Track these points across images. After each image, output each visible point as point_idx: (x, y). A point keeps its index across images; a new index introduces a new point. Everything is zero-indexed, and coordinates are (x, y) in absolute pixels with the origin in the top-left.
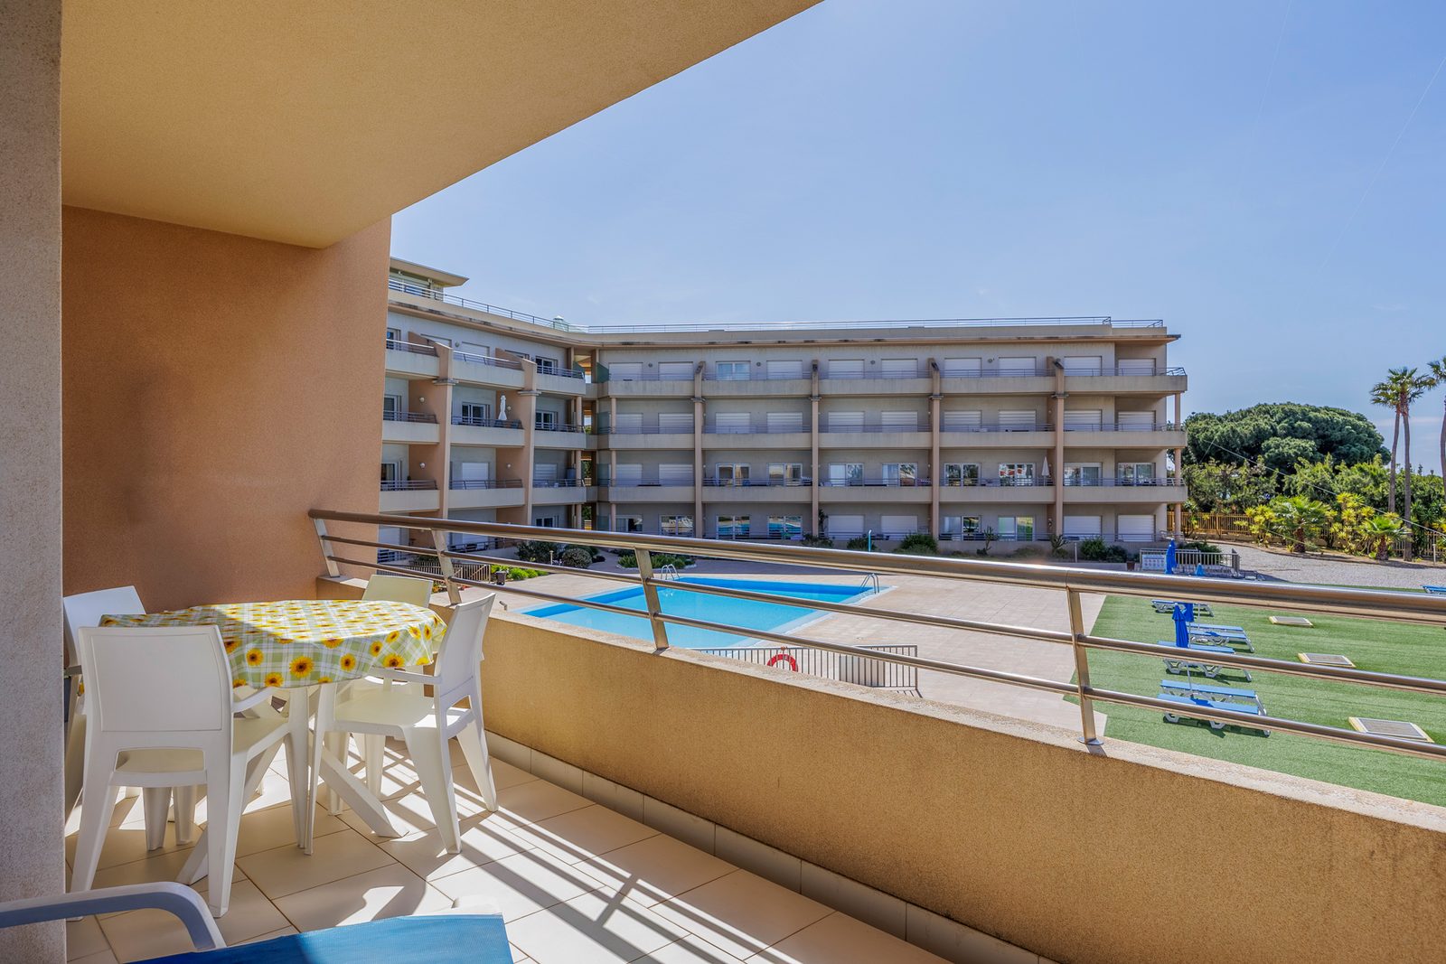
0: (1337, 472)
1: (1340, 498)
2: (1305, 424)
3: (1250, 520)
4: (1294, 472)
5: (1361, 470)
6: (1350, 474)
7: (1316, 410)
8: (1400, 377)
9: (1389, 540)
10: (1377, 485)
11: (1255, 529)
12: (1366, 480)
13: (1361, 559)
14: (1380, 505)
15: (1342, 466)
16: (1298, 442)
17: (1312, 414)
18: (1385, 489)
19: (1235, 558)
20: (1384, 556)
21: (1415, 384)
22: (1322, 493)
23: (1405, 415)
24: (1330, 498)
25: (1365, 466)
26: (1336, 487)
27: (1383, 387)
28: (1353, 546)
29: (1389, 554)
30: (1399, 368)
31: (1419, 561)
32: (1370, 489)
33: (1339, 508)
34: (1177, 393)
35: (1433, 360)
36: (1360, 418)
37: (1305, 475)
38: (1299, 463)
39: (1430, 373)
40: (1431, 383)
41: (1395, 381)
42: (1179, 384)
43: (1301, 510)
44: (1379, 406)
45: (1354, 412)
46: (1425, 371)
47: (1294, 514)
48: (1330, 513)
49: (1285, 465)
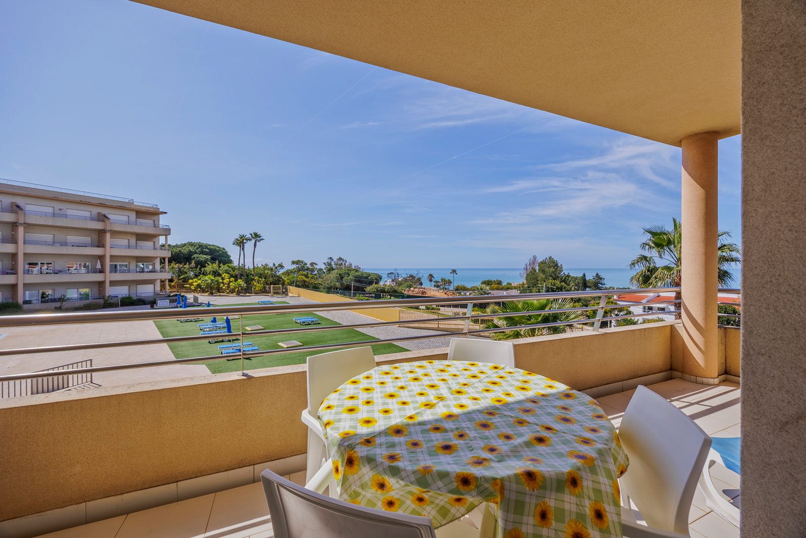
0: (220, 267)
1: (223, 275)
2: (207, 250)
3: (191, 284)
4: (206, 267)
5: (228, 266)
6: (224, 267)
7: (210, 245)
8: (242, 237)
9: (240, 288)
10: (234, 271)
11: (193, 288)
12: (231, 269)
13: (232, 295)
14: (236, 278)
15: (222, 265)
16: (205, 256)
17: (209, 247)
18: (237, 272)
19: (196, 299)
20: (238, 294)
21: (246, 240)
22: (216, 273)
23: (243, 249)
24: (219, 275)
25: (229, 265)
26: (221, 272)
27: (237, 239)
28: (228, 291)
29: (240, 293)
30: (242, 234)
31: (248, 294)
32: (232, 272)
33: (223, 279)
34: (166, 235)
35: (251, 233)
36: (224, 249)
37: (209, 268)
38: (208, 264)
39: (250, 236)
40: (250, 240)
41: (241, 238)
42: (167, 232)
43: (212, 280)
44: (235, 246)
45: (221, 247)
46: (249, 236)
47: (209, 281)
48: (221, 281)
49: (202, 264)
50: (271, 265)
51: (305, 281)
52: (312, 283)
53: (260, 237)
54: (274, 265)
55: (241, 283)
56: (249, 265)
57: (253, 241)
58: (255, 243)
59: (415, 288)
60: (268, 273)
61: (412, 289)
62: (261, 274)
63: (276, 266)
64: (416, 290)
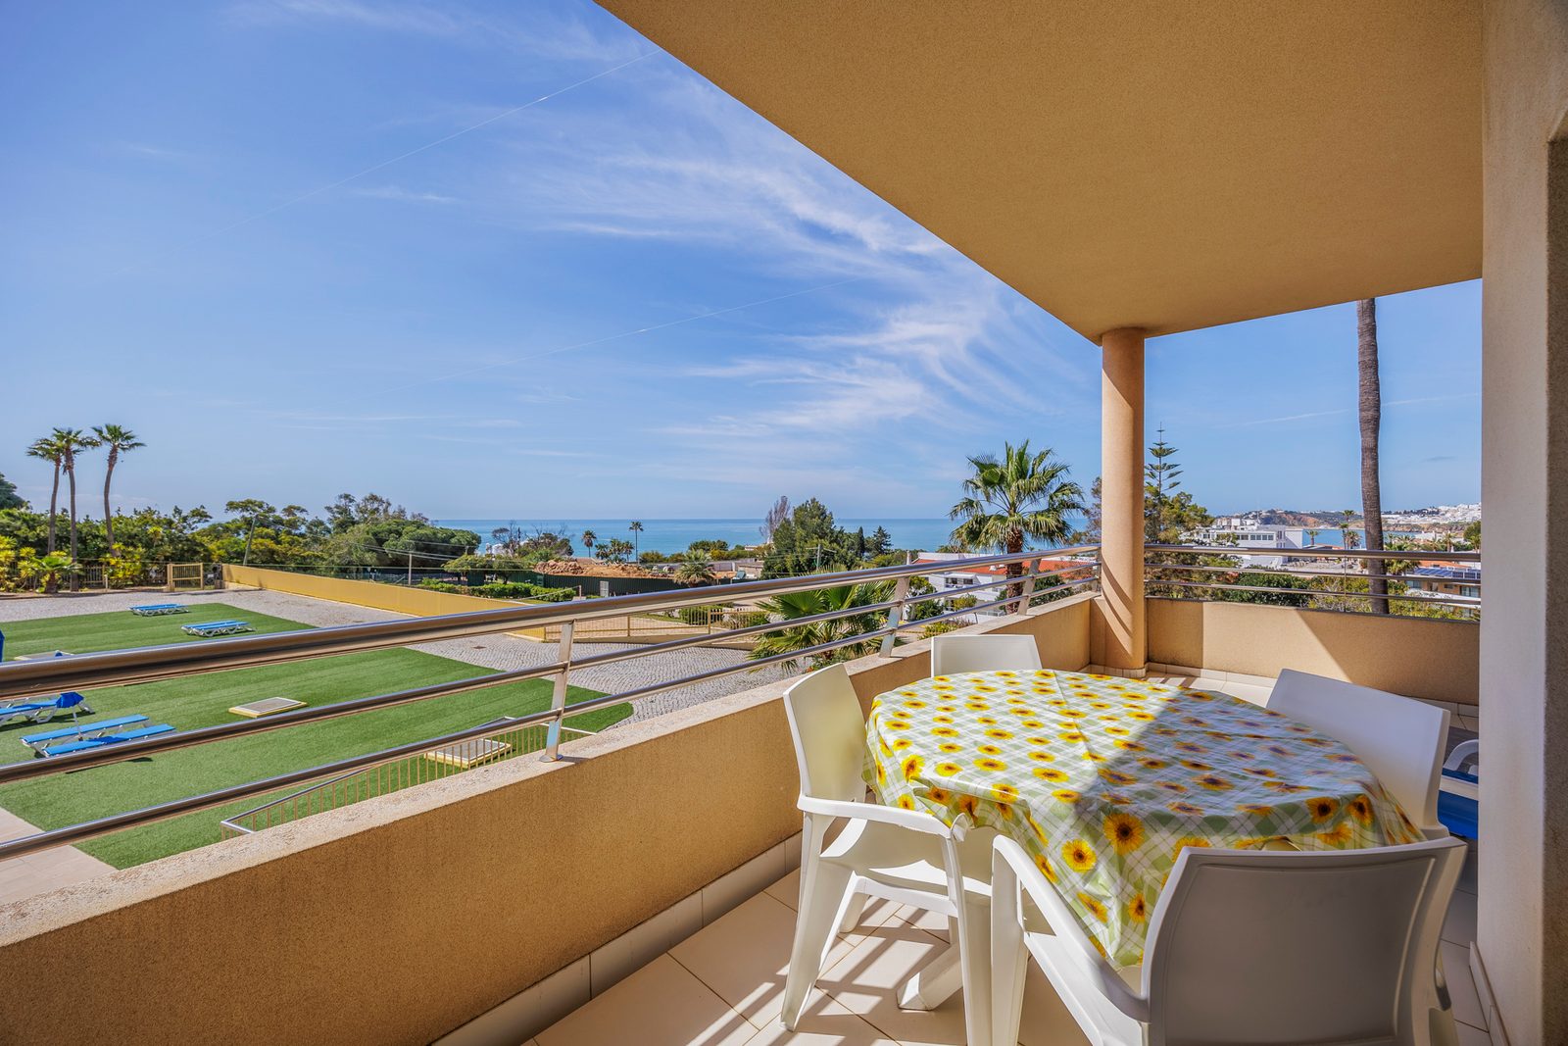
5: (9, 514)
8: (64, 435)
9: (57, 576)
10: (32, 528)
12: (19, 523)
13: (28, 595)
14: (42, 547)
18: (43, 531)
20: (53, 589)
21: (81, 443)
23: (69, 468)
25: (15, 512)
27: (45, 442)
28: (12, 585)
29: (59, 587)
30: (63, 428)
31: (86, 590)
32: (24, 531)
35: (96, 426)
39: (96, 437)
40: (94, 444)
41: (61, 437)
44: (37, 459)
46: (88, 433)
50: (166, 512)
51: (272, 552)
52: (293, 555)
53: (128, 438)
54: (177, 511)
55: (61, 560)
56: (89, 510)
57: (107, 448)
58: (114, 450)
59: (557, 561)
60: (156, 533)
61: (551, 562)
62: (131, 537)
63: (184, 514)
64: (560, 564)
